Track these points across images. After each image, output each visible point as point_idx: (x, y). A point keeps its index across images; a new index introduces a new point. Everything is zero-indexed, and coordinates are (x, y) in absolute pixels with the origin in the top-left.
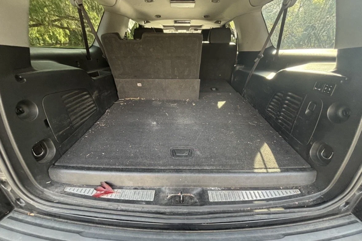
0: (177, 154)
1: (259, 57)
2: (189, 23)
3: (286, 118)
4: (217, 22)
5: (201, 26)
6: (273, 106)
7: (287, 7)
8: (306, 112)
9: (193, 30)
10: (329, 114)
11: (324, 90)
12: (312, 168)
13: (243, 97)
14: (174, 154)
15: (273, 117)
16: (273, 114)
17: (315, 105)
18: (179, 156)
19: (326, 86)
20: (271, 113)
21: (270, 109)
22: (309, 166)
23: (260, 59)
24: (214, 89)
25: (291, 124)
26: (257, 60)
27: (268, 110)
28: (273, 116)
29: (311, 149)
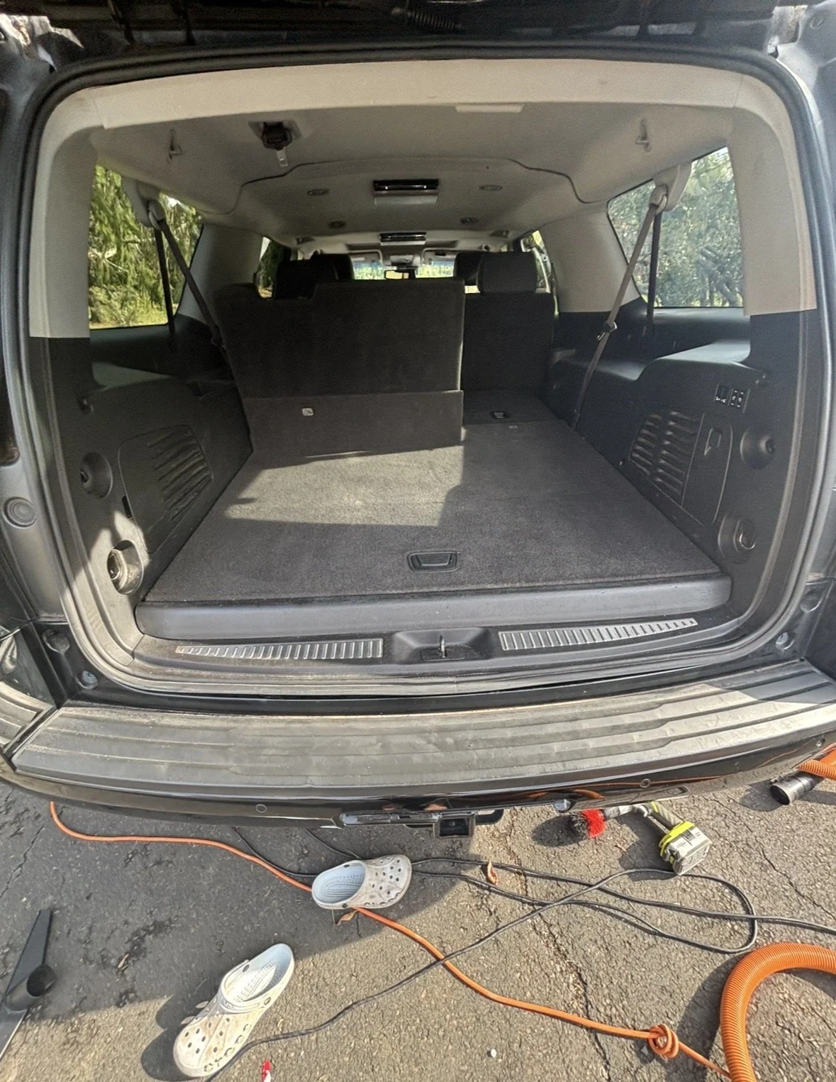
0: (423, 565)
1: (608, 328)
2: (423, 239)
3: (670, 471)
4: (498, 234)
5: (453, 244)
6: (643, 447)
7: (658, 211)
8: (706, 453)
9: (433, 253)
10: (744, 452)
11: (732, 401)
12: (723, 573)
13: (576, 430)
14: (417, 564)
15: (645, 473)
16: (645, 465)
17: (720, 436)
18: (428, 568)
19: (734, 394)
20: (640, 462)
21: (637, 456)
22: (717, 570)
23: (608, 334)
24: (499, 415)
25: (681, 483)
26: (603, 338)
27: (634, 458)
28: (645, 469)
29: (720, 531)
